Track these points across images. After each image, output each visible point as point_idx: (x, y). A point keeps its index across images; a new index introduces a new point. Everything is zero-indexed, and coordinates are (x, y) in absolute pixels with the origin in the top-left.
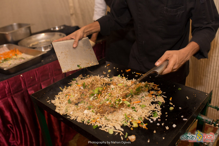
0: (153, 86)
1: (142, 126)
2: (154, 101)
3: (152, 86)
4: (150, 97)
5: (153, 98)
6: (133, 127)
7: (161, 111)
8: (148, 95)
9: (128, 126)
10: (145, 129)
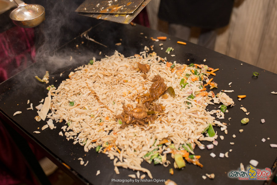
0: (208, 71)
1: (191, 162)
2: (211, 103)
3: (205, 71)
4: (205, 96)
5: (209, 96)
6: (175, 166)
7: (226, 127)
8: (201, 91)
9: (163, 165)
10: (197, 165)
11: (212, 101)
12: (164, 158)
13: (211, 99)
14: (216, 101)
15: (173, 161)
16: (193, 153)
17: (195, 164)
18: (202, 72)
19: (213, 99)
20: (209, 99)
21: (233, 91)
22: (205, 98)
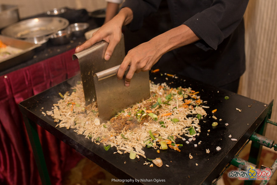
0: (190, 93)
1: (172, 148)
2: (190, 113)
3: (188, 93)
4: (185, 108)
5: (189, 109)
6: (160, 148)
7: (200, 128)
8: (183, 105)
9: (154, 148)
10: (177, 151)
11: (191, 112)
12: (154, 144)
13: (190, 111)
14: (194, 112)
15: (159, 145)
16: (174, 142)
17: (175, 149)
18: (186, 94)
19: (192, 110)
20: (189, 110)
21: (209, 107)
22: (186, 109)
